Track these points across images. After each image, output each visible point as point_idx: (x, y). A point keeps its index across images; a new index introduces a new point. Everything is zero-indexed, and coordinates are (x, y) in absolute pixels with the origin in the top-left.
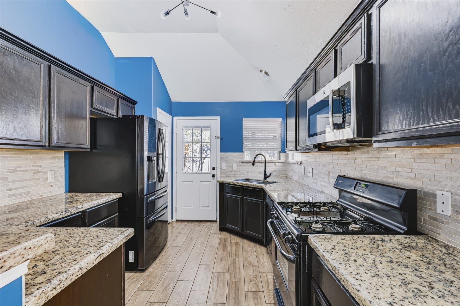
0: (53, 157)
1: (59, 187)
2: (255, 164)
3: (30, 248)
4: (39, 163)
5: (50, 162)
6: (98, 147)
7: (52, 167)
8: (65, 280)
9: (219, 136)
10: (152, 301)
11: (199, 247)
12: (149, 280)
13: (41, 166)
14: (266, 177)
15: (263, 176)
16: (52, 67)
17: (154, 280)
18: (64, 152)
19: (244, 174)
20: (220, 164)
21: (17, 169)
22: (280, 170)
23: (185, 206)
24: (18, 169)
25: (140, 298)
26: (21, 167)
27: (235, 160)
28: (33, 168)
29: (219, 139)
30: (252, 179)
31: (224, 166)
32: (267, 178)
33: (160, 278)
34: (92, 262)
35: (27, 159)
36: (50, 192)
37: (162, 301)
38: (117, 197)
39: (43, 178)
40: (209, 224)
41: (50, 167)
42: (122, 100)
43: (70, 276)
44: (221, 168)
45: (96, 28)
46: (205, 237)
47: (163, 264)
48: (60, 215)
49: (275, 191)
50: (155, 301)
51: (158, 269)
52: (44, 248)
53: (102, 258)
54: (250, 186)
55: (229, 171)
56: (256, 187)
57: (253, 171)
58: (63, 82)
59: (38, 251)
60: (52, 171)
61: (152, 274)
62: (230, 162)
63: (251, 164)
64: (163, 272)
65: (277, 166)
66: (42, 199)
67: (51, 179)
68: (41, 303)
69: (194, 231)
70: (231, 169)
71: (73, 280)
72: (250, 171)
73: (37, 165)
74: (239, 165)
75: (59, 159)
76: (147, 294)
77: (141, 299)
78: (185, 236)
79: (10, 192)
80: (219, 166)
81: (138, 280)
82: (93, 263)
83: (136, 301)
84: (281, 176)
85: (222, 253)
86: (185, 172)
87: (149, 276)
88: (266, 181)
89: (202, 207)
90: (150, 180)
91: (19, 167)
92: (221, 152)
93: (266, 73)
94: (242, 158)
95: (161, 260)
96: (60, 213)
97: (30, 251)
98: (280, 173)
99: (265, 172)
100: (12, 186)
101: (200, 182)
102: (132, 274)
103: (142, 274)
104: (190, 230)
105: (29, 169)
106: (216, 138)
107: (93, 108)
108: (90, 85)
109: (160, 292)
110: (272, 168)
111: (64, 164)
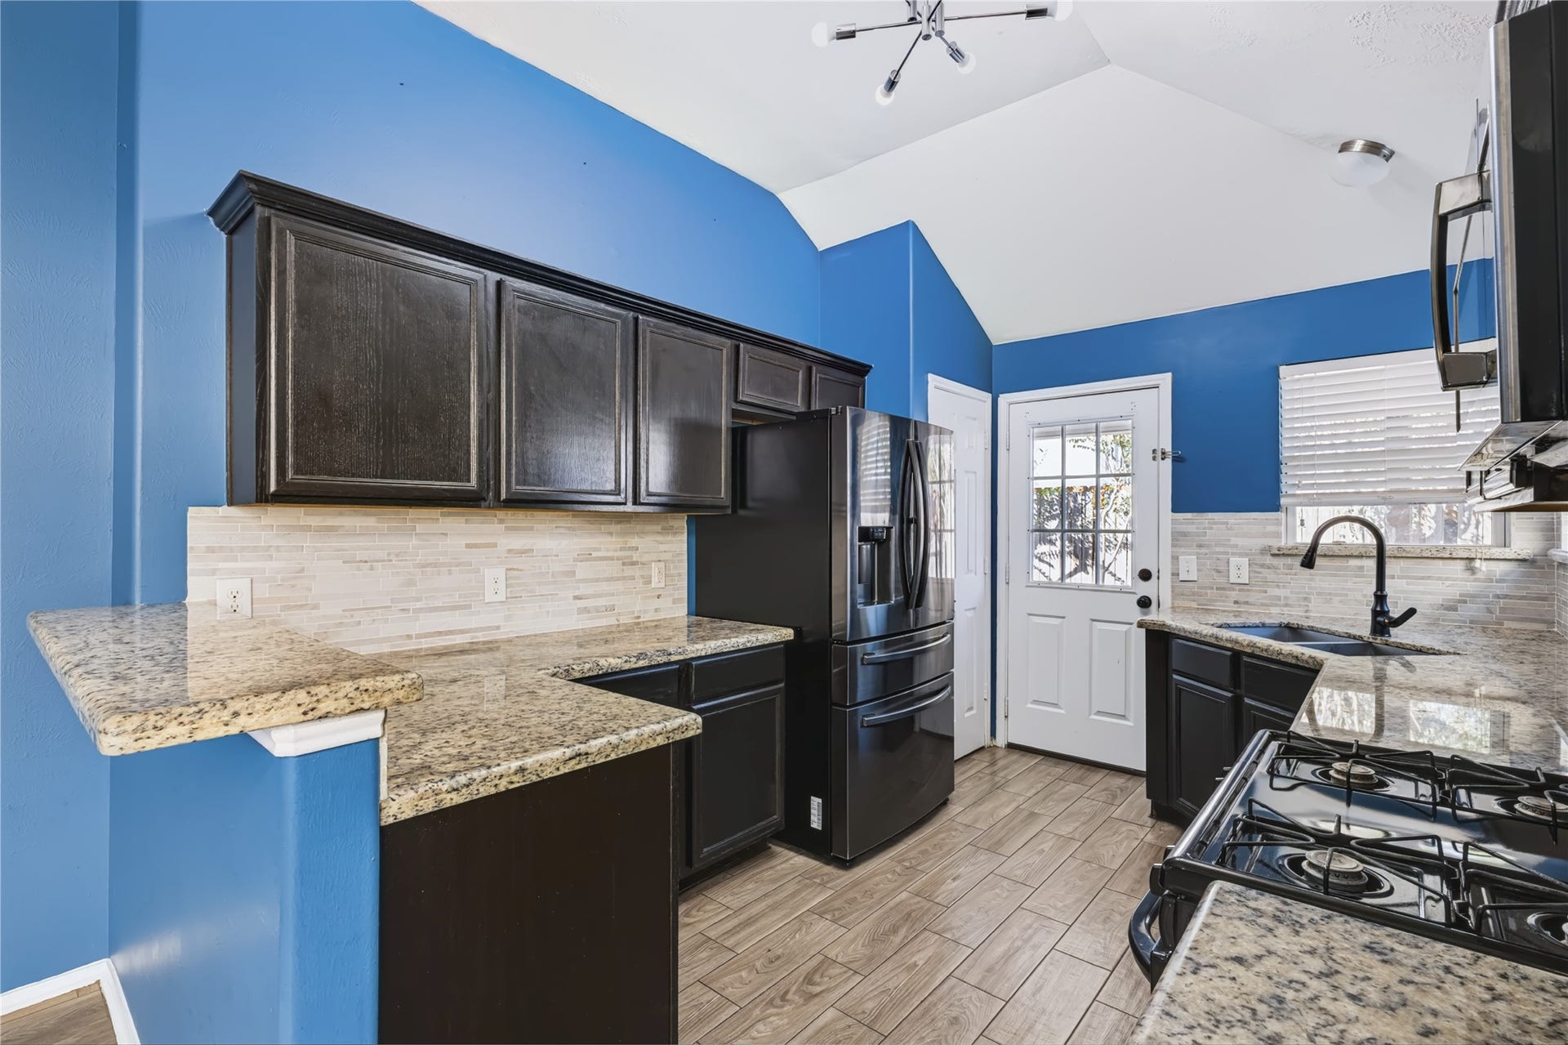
0: (663, 529)
1: (675, 601)
2: (1319, 562)
3: (366, 690)
4: (634, 541)
5: (656, 541)
6: (750, 504)
7: (661, 552)
8: (481, 782)
9: (1169, 449)
10: (832, 955)
11: (1047, 850)
12: (851, 895)
13: (637, 549)
14: (1382, 622)
15: (1368, 617)
16: (640, 321)
17: (864, 900)
18: (686, 518)
19: (1287, 605)
20: (1173, 557)
21: (591, 554)
22: (1506, 596)
23: (1035, 702)
24: (594, 554)
25: (807, 933)
26: (599, 550)
27: (1240, 542)
28: (622, 554)
29: (1169, 461)
30: (1312, 629)
31: (1189, 567)
32: (1393, 631)
33: (880, 903)
34: (554, 764)
35: (611, 534)
36: (656, 610)
37: (854, 966)
38: (779, 639)
39: (642, 577)
40: (1122, 780)
41: (657, 552)
42: (821, 368)
43: (493, 777)
44: (1178, 575)
45: (765, 188)
46: (1084, 823)
47: (907, 864)
48: (626, 662)
49: (1469, 695)
50: (839, 960)
51: (888, 875)
52: (396, 696)
53: (583, 765)
54: (1264, 654)
55: (1212, 588)
56: (1294, 662)
57: (1336, 595)
58: (664, 350)
59: (382, 699)
60: (659, 561)
61: (861, 882)
62: (1217, 549)
63: (1299, 560)
64: (899, 887)
65: (1479, 575)
66: (639, 624)
67: (657, 581)
68: (425, 807)
69: (1056, 792)
70: (1223, 580)
71: (502, 789)
72: (1319, 594)
73: (629, 547)
74: (1262, 566)
75: (676, 533)
76: (827, 932)
77: (808, 938)
78: (1015, 800)
79: (581, 604)
80: (1170, 566)
81: (823, 884)
82: (558, 769)
83: (794, 937)
84: (1507, 624)
85: (1125, 897)
86: (1035, 582)
87: (855, 884)
88: (1379, 640)
89: (1099, 713)
90: (876, 600)
91: (595, 550)
92: (1174, 510)
93: (1374, 148)
94: (1277, 535)
95: (907, 851)
96: (625, 658)
97: (365, 696)
98: (1502, 610)
99: (1380, 598)
100: (583, 590)
101: (1093, 620)
102: (818, 863)
103: (841, 872)
104: (1040, 786)
105: (616, 554)
106: (1154, 459)
107: (740, 402)
108: (729, 342)
109: (862, 941)
110: (1448, 583)
111: (686, 545)
